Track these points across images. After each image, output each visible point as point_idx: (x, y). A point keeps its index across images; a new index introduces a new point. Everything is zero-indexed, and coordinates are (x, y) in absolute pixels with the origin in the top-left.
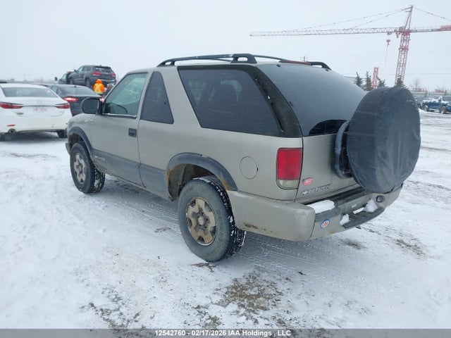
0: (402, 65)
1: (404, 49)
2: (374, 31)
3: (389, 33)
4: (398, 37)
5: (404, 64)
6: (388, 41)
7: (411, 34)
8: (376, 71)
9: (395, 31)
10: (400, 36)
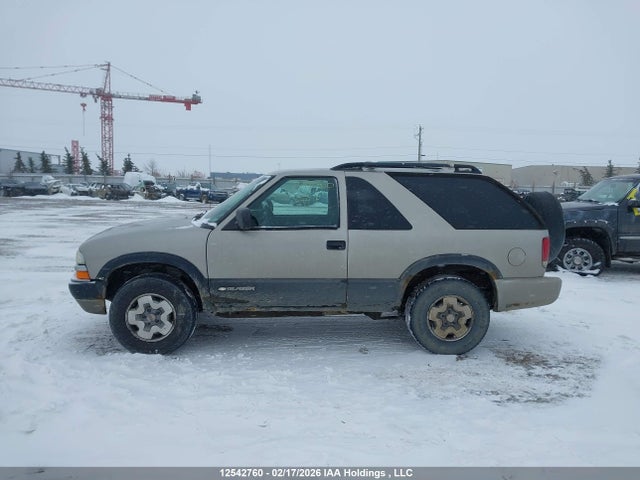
0: (107, 139)
1: (107, 119)
2: (60, 88)
3: (83, 95)
4: (96, 101)
5: (111, 139)
6: (84, 105)
7: (113, 99)
8: (75, 144)
9: (91, 93)
10: (99, 100)
